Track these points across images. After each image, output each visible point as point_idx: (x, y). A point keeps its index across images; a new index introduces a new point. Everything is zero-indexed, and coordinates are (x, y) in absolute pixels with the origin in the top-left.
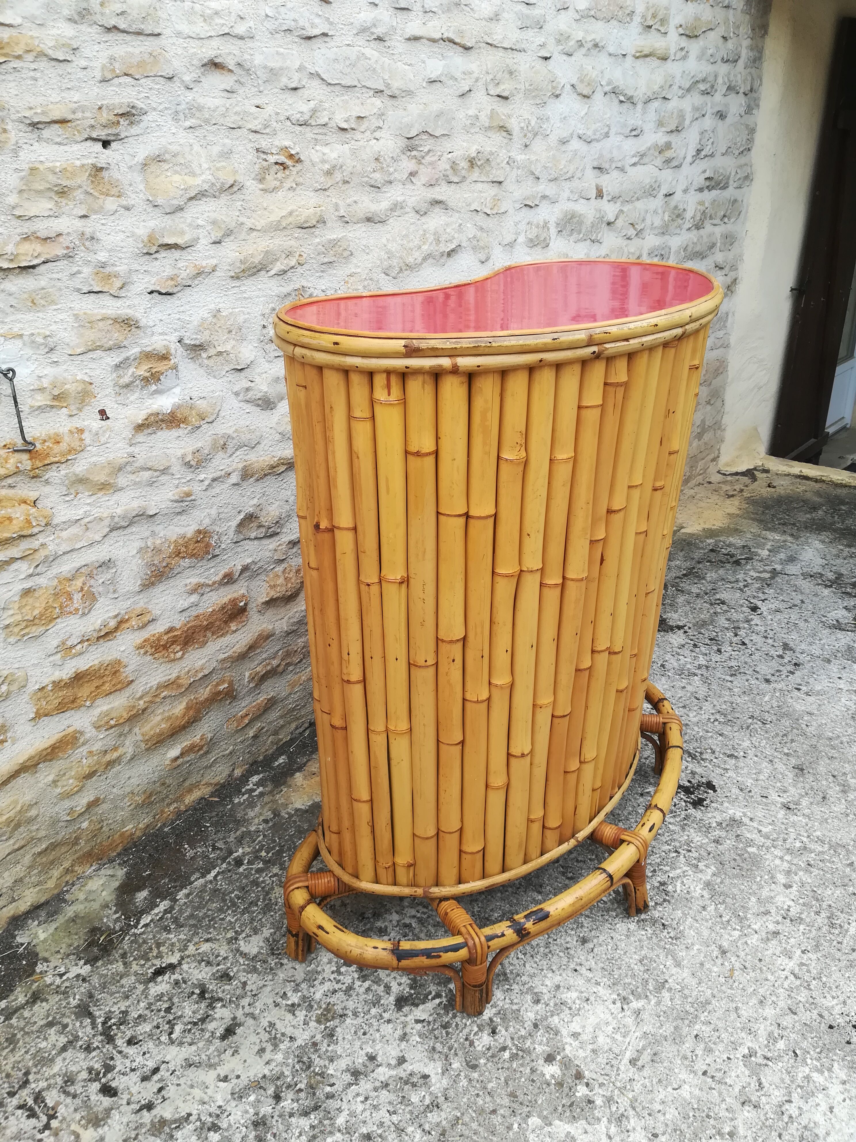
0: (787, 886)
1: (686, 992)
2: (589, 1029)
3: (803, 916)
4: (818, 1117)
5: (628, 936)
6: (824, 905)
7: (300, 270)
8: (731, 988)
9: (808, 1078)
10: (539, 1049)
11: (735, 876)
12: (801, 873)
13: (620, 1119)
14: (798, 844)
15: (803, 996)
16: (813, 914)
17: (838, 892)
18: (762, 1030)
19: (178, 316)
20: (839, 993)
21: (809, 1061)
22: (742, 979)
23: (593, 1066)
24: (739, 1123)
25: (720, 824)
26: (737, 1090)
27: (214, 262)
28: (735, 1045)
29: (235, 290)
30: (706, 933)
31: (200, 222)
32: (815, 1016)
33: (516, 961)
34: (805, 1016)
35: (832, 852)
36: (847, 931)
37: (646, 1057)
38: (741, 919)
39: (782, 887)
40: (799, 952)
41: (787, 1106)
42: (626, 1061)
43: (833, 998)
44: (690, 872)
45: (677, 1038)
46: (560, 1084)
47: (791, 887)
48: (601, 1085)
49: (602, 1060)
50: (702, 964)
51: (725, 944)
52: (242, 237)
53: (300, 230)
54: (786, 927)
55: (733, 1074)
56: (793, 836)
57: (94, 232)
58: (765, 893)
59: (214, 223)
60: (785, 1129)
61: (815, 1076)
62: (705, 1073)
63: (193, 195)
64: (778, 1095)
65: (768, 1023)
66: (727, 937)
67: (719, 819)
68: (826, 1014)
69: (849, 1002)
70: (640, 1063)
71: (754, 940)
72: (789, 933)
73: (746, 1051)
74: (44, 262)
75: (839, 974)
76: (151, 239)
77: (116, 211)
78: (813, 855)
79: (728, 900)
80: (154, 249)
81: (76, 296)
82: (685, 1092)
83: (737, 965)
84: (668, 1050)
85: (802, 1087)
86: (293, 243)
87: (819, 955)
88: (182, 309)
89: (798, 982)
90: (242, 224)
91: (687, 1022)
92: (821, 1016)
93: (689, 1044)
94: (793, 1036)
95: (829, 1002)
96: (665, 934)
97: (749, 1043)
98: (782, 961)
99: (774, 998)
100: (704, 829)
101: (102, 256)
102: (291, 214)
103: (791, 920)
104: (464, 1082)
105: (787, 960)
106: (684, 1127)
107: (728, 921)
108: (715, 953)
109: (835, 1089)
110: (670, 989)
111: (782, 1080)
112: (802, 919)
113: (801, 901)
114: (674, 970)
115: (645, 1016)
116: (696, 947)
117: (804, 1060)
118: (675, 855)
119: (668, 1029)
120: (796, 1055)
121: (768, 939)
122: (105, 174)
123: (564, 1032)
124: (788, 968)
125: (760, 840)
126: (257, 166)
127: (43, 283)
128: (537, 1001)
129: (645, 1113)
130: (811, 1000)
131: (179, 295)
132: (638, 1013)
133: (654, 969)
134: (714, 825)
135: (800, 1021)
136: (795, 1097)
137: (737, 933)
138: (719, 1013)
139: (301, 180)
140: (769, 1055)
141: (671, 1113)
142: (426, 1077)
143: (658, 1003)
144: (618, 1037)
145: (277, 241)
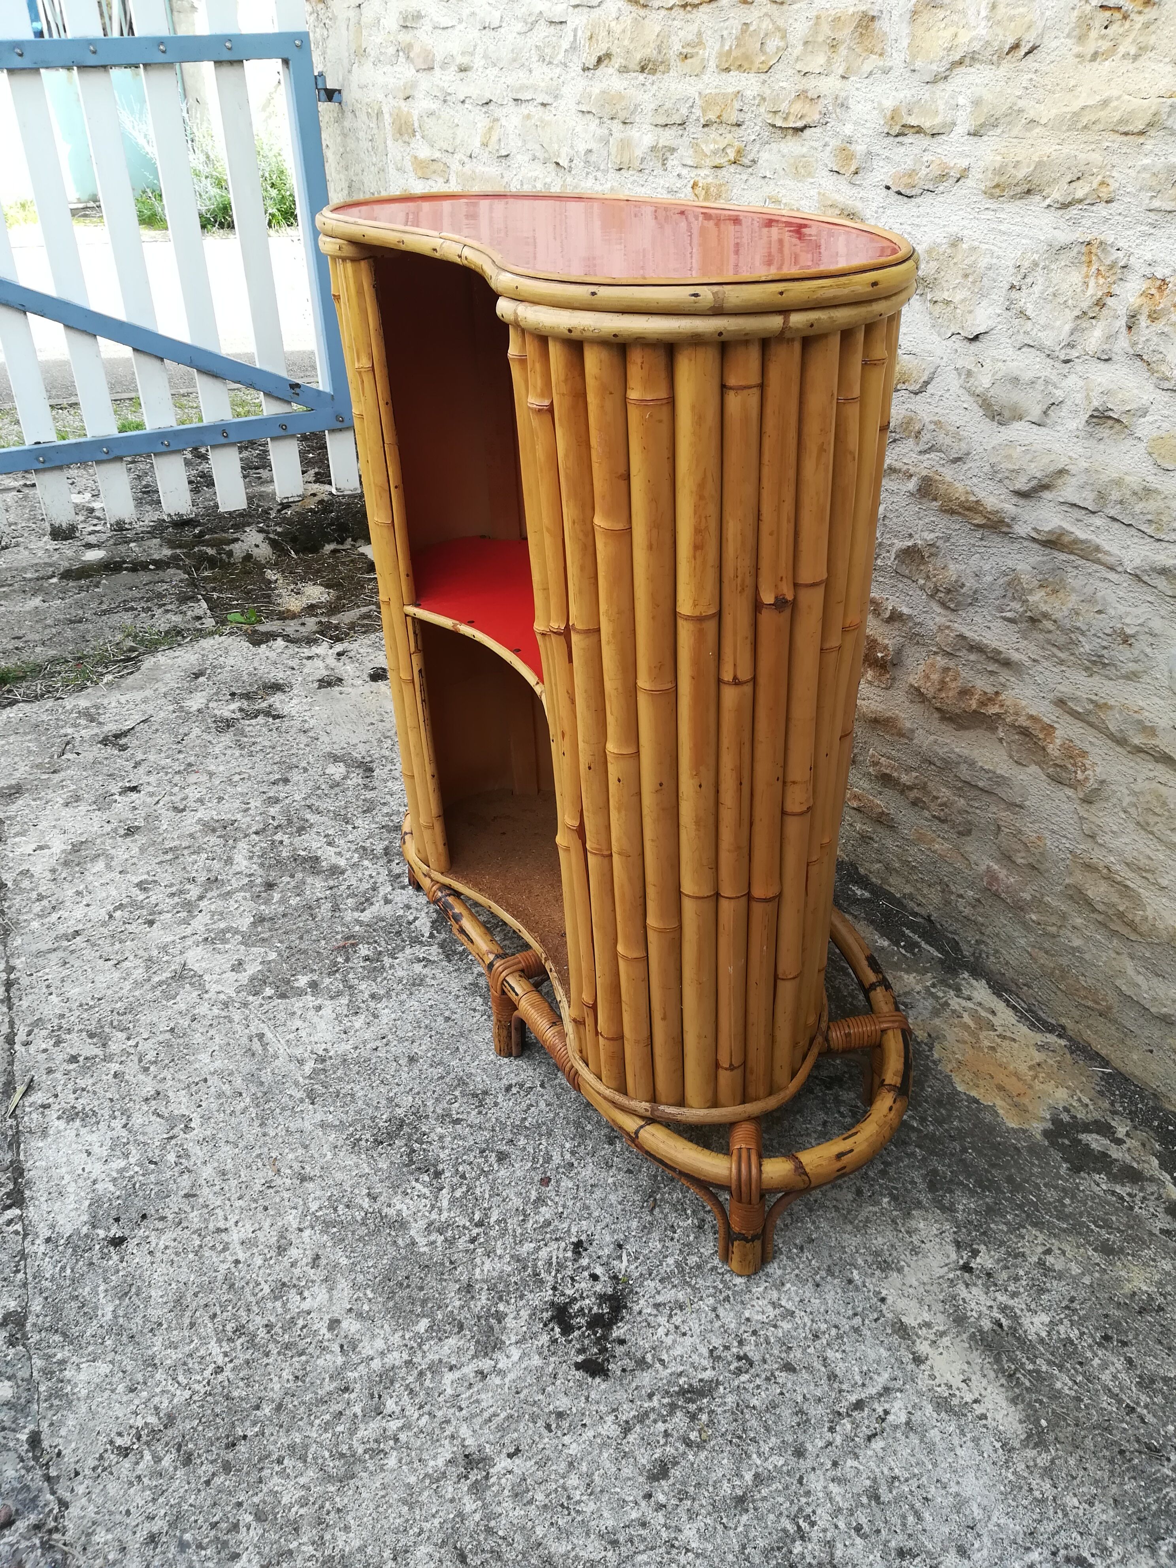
0: (334, 1324)
1: (289, 1113)
2: (316, 1019)
3: (278, 1304)
4: (94, 1138)
5: (390, 1100)
6: (274, 1349)
7: (1102, 210)
8: (259, 1156)
9: (126, 1156)
10: (327, 981)
11: (393, 1268)
12: (340, 1360)
13: (226, 1005)
14: (390, 1405)
15: (194, 1218)
16: (273, 1319)
17: (277, 1387)
18: (198, 1153)
19: (909, 229)
20: (165, 1257)
21: (137, 1169)
22: (261, 1174)
23: (281, 1007)
24: (148, 1080)
25: (500, 1317)
26: (170, 1094)
27: (964, 163)
28: (206, 1119)
29: (989, 215)
30: (339, 1176)
31: (961, 101)
32: (167, 1213)
33: (427, 996)
34: (175, 1202)
35: (344, 1448)
36: (219, 1341)
37: (256, 1046)
38: (328, 1225)
39: (336, 1315)
40: (241, 1256)
41: (124, 1121)
42: (266, 1031)
43: (166, 1247)
44: (434, 1216)
45: (252, 1078)
46: (288, 982)
47: (331, 1328)
48: (262, 1005)
49: (282, 1016)
50: (306, 1147)
51: (310, 1186)
52: (1015, 132)
53: (1116, 136)
54: (280, 1270)
55: (184, 1100)
56: (412, 1412)
57: (847, 98)
58: (343, 1284)
59: (977, 103)
60: (111, 1108)
61: (122, 1163)
62: (205, 1080)
63: (957, 58)
64: (137, 1120)
65: (199, 1162)
66: (318, 1193)
67: (509, 1322)
68: (160, 1225)
69: (149, 1258)
70: (255, 1040)
71: (292, 1219)
72: (270, 1266)
73: (192, 1125)
74: (805, 127)
75: (183, 1278)
76: (894, 116)
77: (871, 73)
78: (357, 1409)
79: (363, 1231)
80: (896, 129)
81: (825, 173)
82: (205, 1057)
83: (278, 1181)
84: (247, 1065)
85: (125, 1144)
86: (1096, 157)
87: (220, 1277)
88: (917, 221)
89: (211, 1226)
90: (1021, 111)
91: (259, 1095)
92: (163, 1219)
93: (238, 1082)
94: (169, 1174)
95: (166, 1239)
96: (368, 1136)
97: (198, 1131)
98: (245, 1231)
99: (217, 1188)
100: (501, 1287)
101: (848, 129)
102: (1105, 103)
103: (284, 1284)
104: (339, 929)
105: (242, 1236)
106: (181, 1041)
107: (335, 1210)
108: (308, 1168)
109: (96, 1169)
110: (302, 1101)
111: (144, 1134)
112: (276, 1298)
113: (301, 1322)
114: (319, 1117)
115: (293, 1066)
116: (329, 1156)
117: (141, 1165)
118: (477, 1217)
119: (266, 1076)
120: (151, 1162)
121: (282, 1237)
122: (877, 24)
123: (328, 1002)
124: (234, 1230)
125: (434, 1352)
126: (1076, 13)
127: (805, 150)
128: (373, 996)
129: (215, 1023)
130: (184, 1224)
131: (918, 200)
132: (301, 1062)
133: (334, 1102)
134: (501, 1307)
135: (176, 1194)
136: (124, 1133)
137: (314, 1207)
138: (245, 1128)
139: (1153, 40)
140: (173, 1142)
141: (198, 1038)
142: (363, 911)
143: (296, 1083)
144: (292, 1036)
145: (1066, 150)
